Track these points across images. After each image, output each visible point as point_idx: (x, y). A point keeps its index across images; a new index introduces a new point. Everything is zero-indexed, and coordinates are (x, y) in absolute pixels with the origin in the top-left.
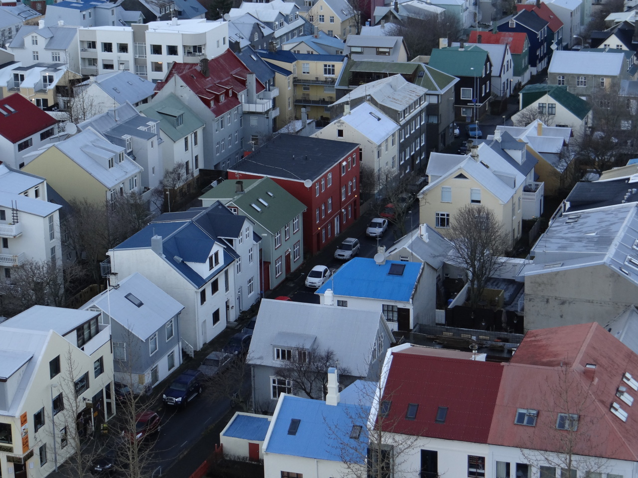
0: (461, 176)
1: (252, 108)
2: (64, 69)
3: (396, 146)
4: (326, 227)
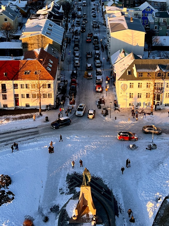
0: (1, 15)
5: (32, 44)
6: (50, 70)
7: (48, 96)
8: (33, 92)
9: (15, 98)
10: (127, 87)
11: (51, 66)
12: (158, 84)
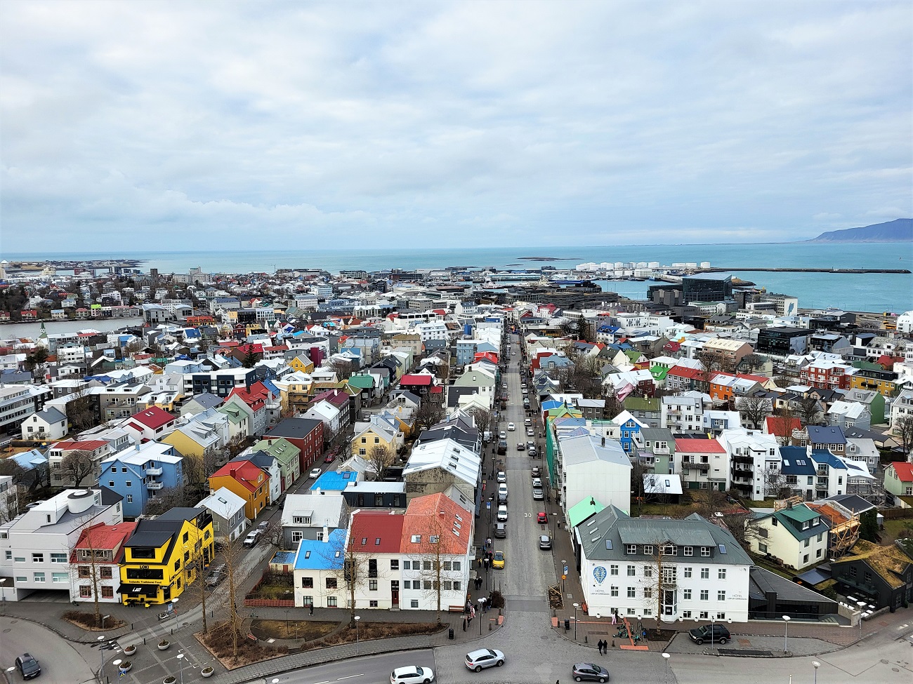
0: (370, 432)
1: (271, 407)
2: (177, 394)
3: (338, 420)
4: (309, 459)
5: (423, 485)
6: (457, 533)
7: (452, 587)
8: (427, 577)
9: (392, 588)
10: (606, 575)
11: (459, 526)
12: (668, 570)
